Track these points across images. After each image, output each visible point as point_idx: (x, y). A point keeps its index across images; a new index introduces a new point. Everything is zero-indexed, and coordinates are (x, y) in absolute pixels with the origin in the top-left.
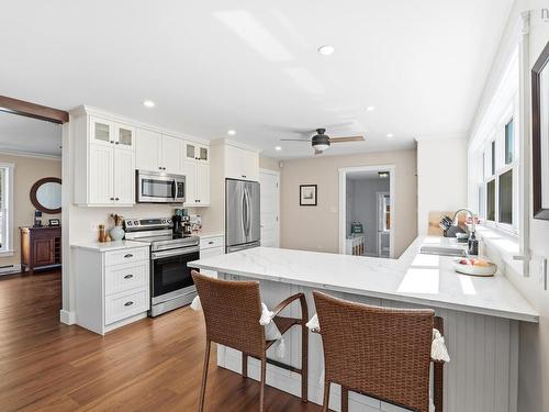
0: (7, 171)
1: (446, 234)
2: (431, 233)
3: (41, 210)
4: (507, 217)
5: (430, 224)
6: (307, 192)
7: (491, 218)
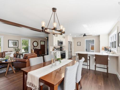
0: (30, 40)
1: (105, 50)
2: (102, 50)
3: (34, 47)
4: (115, 47)
5: (102, 49)
6: (78, 43)
7: (113, 47)
